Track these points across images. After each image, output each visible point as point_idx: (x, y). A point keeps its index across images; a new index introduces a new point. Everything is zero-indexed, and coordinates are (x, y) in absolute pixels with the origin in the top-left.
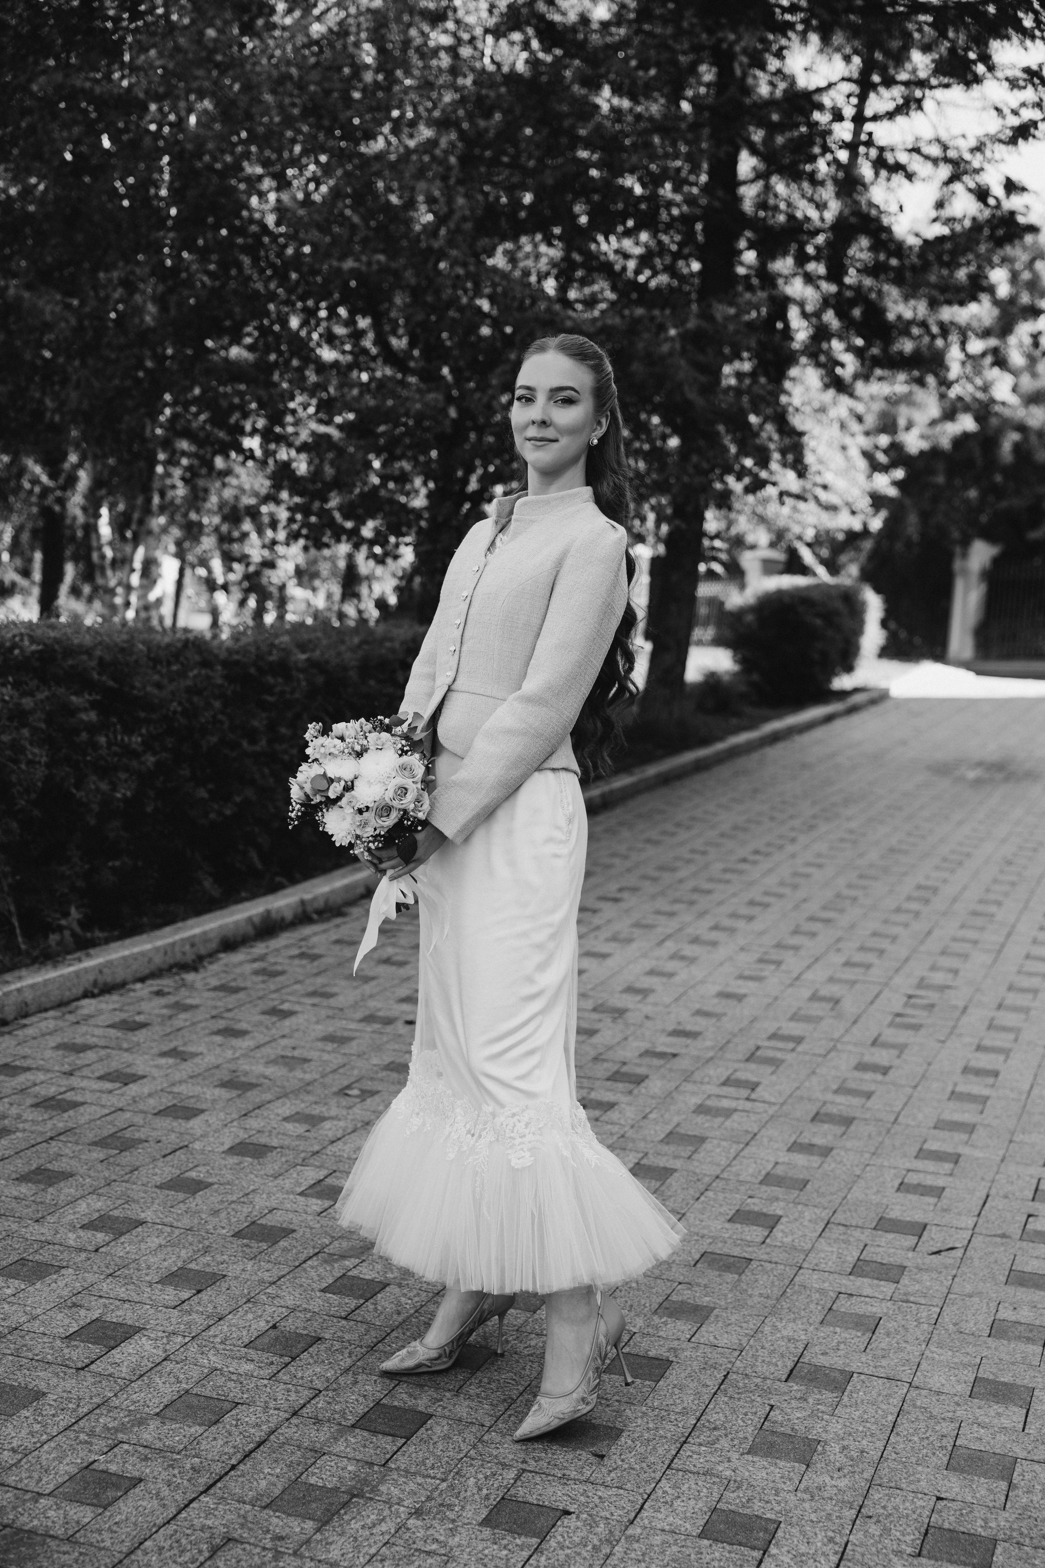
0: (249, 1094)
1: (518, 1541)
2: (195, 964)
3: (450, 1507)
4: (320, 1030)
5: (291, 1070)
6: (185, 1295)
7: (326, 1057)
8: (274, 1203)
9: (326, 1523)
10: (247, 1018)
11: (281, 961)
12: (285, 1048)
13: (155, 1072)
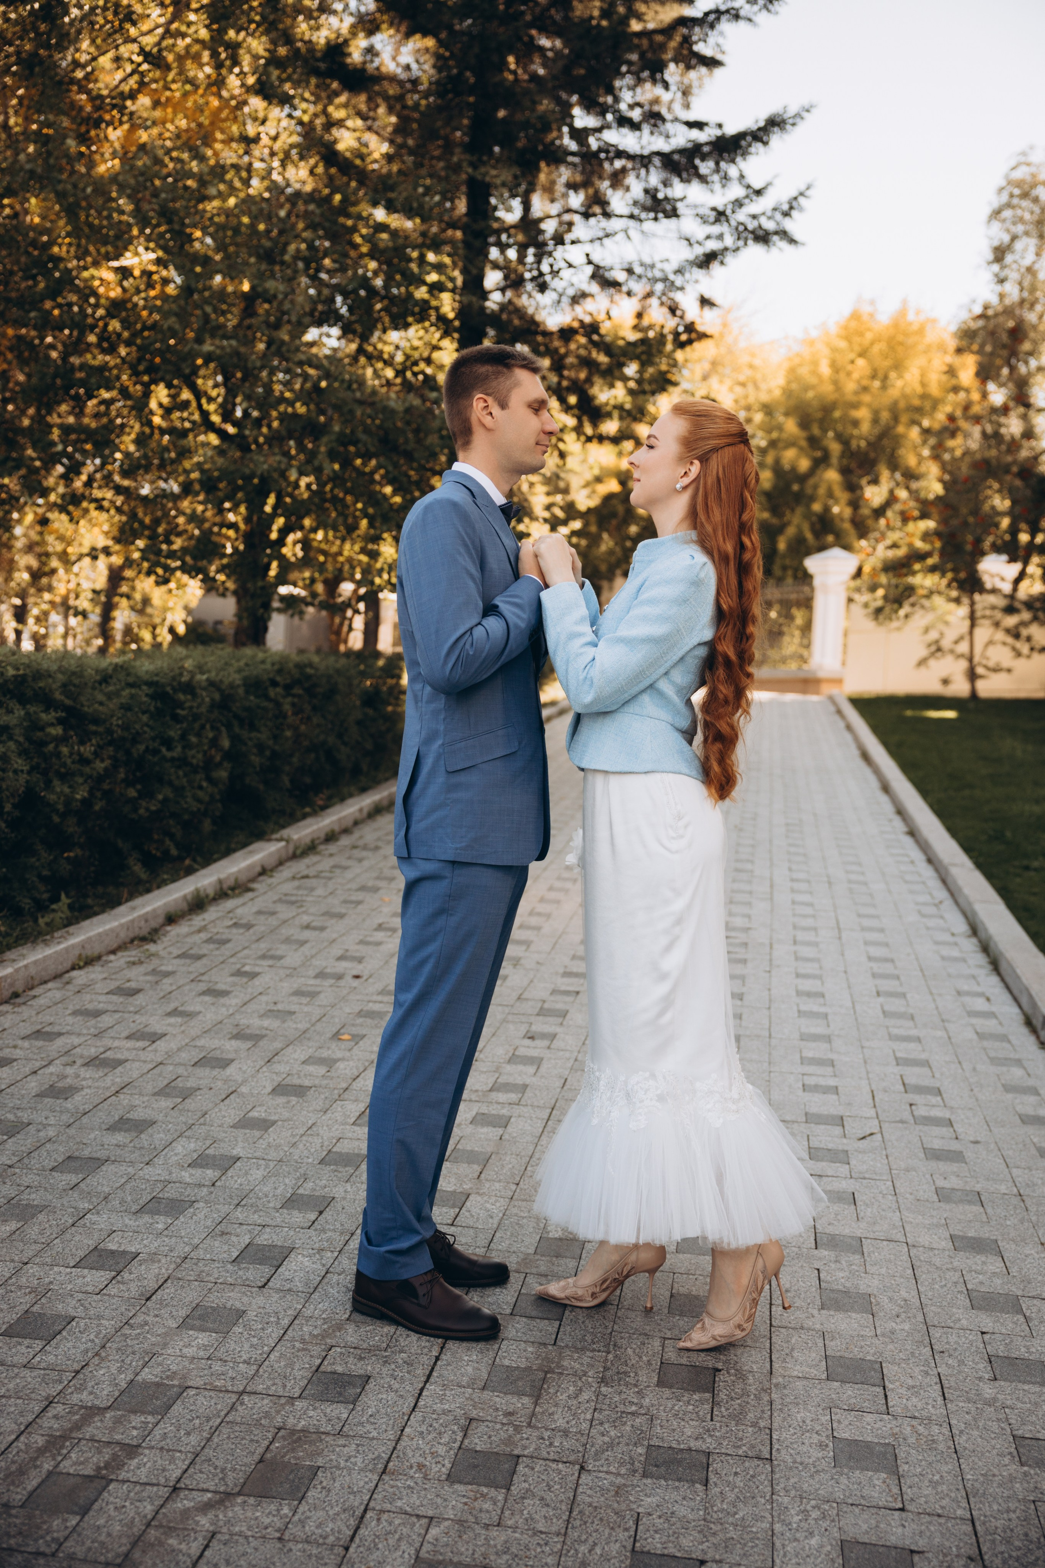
0: (261, 1043)
1: (696, 1397)
2: (151, 936)
3: (625, 1373)
4: (287, 986)
5: (284, 1022)
6: (313, 1216)
7: (306, 1009)
8: (337, 1134)
9: (538, 1397)
10: (223, 981)
11: (221, 929)
12: (267, 1003)
13: (170, 1029)
